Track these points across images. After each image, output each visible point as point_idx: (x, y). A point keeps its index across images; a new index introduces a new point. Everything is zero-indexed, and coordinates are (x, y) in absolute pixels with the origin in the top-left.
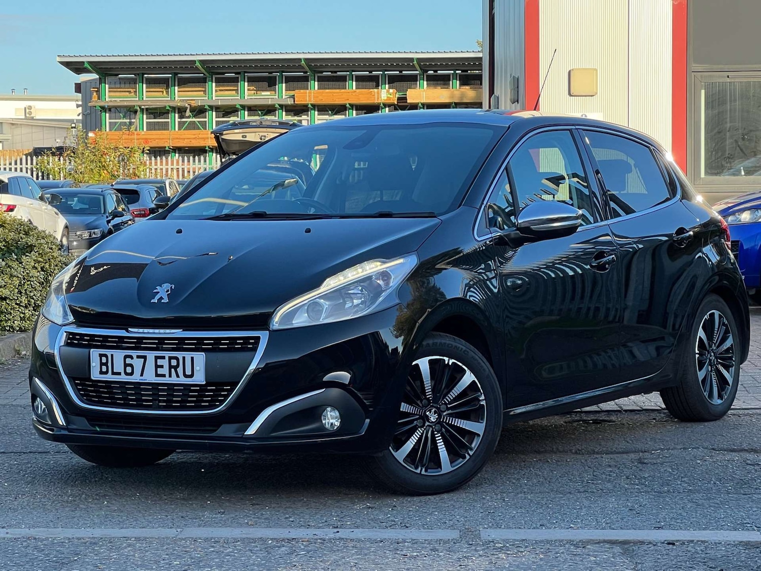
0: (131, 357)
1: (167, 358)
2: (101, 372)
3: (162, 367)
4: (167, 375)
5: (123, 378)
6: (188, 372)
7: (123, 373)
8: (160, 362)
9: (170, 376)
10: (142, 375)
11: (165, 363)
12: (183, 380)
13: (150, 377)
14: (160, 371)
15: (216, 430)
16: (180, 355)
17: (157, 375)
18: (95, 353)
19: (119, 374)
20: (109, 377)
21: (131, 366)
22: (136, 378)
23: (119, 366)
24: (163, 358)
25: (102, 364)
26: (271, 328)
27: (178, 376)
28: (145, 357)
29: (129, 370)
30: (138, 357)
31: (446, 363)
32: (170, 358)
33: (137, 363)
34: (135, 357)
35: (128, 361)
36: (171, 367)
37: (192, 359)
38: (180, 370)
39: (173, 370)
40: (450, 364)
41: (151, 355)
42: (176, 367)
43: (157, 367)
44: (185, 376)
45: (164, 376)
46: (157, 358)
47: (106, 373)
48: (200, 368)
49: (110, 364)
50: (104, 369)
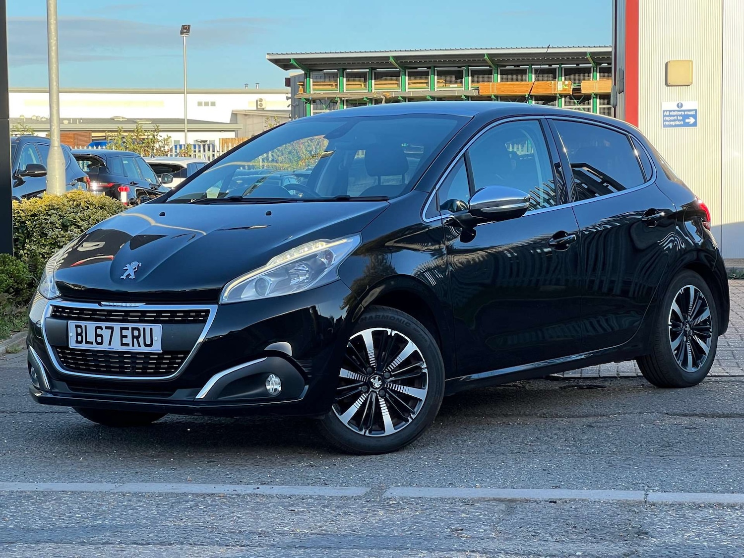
0: (101, 328)
1: (130, 329)
2: (77, 342)
3: (126, 337)
4: (131, 345)
5: (95, 347)
6: (148, 342)
7: (94, 343)
8: (125, 333)
9: (133, 345)
10: (110, 344)
11: (128, 333)
12: (143, 349)
13: (116, 346)
14: (125, 341)
15: (171, 395)
16: (141, 326)
17: (122, 344)
18: (72, 324)
19: (91, 343)
20: (83, 346)
21: (101, 336)
22: (105, 347)
23: (91, 337)
24: (127, 329)
25: (77, 334)
26: (221, 302)
27: (139, 345)
28: (112, 328)
29: (99, 339)
30: (107, 328)
31: (389, 334)
32: (133, 329)
33: (106, 333)
34: (104, 328)
35: (99, 332)
36: (133, 337)
37: (151, 329)
38: (141, 340)
39: (135, 340)
40: (393, 335)
41: (117, 326)
42: (138, 337)
43: (123, 337)
44: (146, 345)
45: (128, 345)
46: (122, 329)
47: (81, 342)
48: (158, 339)
49: (84, 334)
50: (79, 338)
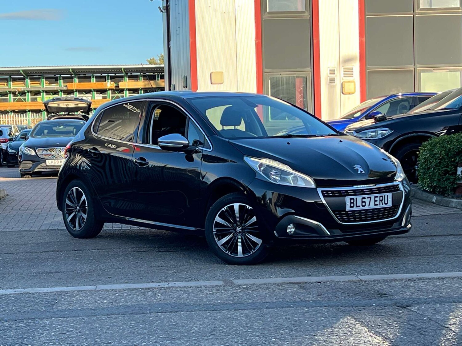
0: (365, 198)
1: (379, 197)
2: (351, 207)
3: (377, 201)
4: (379, 204)
5: (361, 208)
6: (386, 202)
7: (361, 206)
8: (376, 199)
9: (380, 205)
10: (369, 206)
12: (384, 206)
13: (372, 206)
14: (376, 203)
15: (392, 226)
17: (375, 205)
18: (348, 199)
19: (359, 206)
20: (355, 209)
21: (365, 202)
22: (367, 207)
23: (359, 203)
24: (377, 197)
25: (351, 203)
27: (383, 204)
28: (370, 198)
29: (364, 204)
30: (368, 198)
33: (367, 201)
34: (366, 198)
35: (364, 200)
36: (380, 200)
37: (387, 196)
38: (383, 201)
39: (381, 202)
41: (373, 196)
42: (382, 200)
43: (375, 201)
44: (385, 204)
45: (377, 205)
46: (375, 197)
47: (353, 207)
48: (390, 200)
49: (355, 203)
50: (352, 205)
